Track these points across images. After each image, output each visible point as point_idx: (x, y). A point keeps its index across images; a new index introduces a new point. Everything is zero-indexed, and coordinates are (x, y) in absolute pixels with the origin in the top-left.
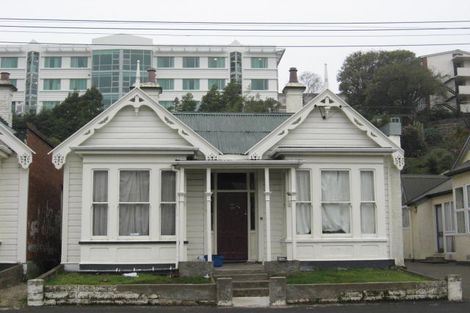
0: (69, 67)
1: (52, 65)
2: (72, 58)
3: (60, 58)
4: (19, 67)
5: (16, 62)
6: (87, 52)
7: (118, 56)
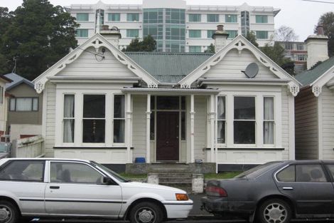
0: (126, 21)
1: (113, 20)
2: (128, 14)
3: (119, 14)
4: (90, 21)
5: (88, 16)
6: (138, 10)
7: (162, 13)
